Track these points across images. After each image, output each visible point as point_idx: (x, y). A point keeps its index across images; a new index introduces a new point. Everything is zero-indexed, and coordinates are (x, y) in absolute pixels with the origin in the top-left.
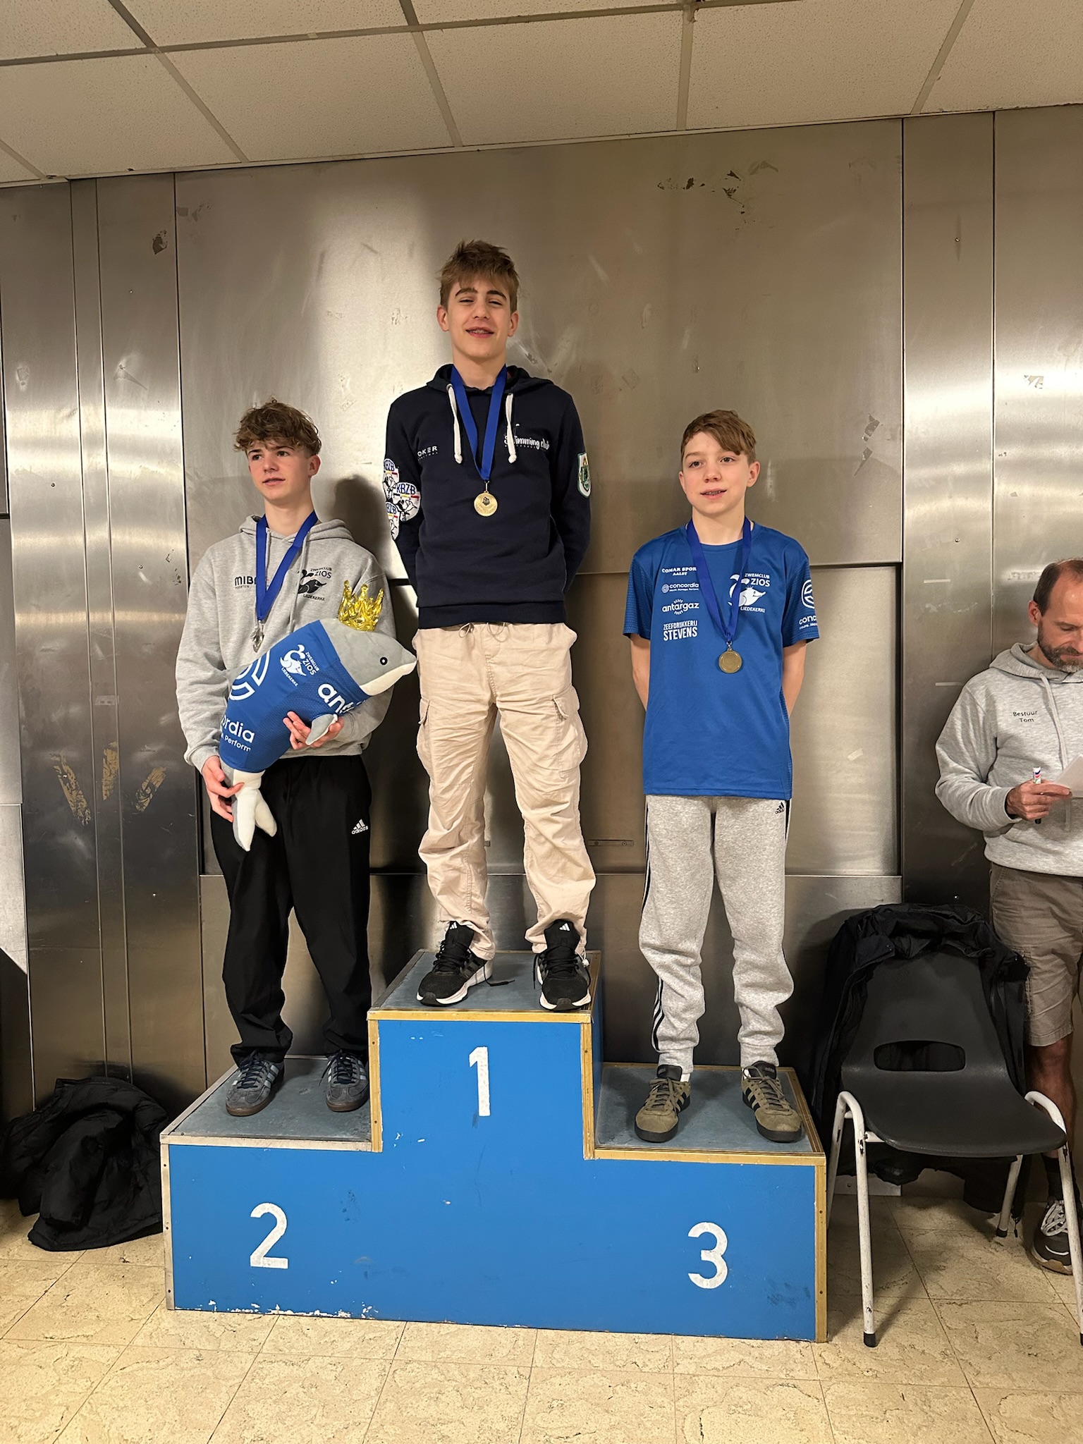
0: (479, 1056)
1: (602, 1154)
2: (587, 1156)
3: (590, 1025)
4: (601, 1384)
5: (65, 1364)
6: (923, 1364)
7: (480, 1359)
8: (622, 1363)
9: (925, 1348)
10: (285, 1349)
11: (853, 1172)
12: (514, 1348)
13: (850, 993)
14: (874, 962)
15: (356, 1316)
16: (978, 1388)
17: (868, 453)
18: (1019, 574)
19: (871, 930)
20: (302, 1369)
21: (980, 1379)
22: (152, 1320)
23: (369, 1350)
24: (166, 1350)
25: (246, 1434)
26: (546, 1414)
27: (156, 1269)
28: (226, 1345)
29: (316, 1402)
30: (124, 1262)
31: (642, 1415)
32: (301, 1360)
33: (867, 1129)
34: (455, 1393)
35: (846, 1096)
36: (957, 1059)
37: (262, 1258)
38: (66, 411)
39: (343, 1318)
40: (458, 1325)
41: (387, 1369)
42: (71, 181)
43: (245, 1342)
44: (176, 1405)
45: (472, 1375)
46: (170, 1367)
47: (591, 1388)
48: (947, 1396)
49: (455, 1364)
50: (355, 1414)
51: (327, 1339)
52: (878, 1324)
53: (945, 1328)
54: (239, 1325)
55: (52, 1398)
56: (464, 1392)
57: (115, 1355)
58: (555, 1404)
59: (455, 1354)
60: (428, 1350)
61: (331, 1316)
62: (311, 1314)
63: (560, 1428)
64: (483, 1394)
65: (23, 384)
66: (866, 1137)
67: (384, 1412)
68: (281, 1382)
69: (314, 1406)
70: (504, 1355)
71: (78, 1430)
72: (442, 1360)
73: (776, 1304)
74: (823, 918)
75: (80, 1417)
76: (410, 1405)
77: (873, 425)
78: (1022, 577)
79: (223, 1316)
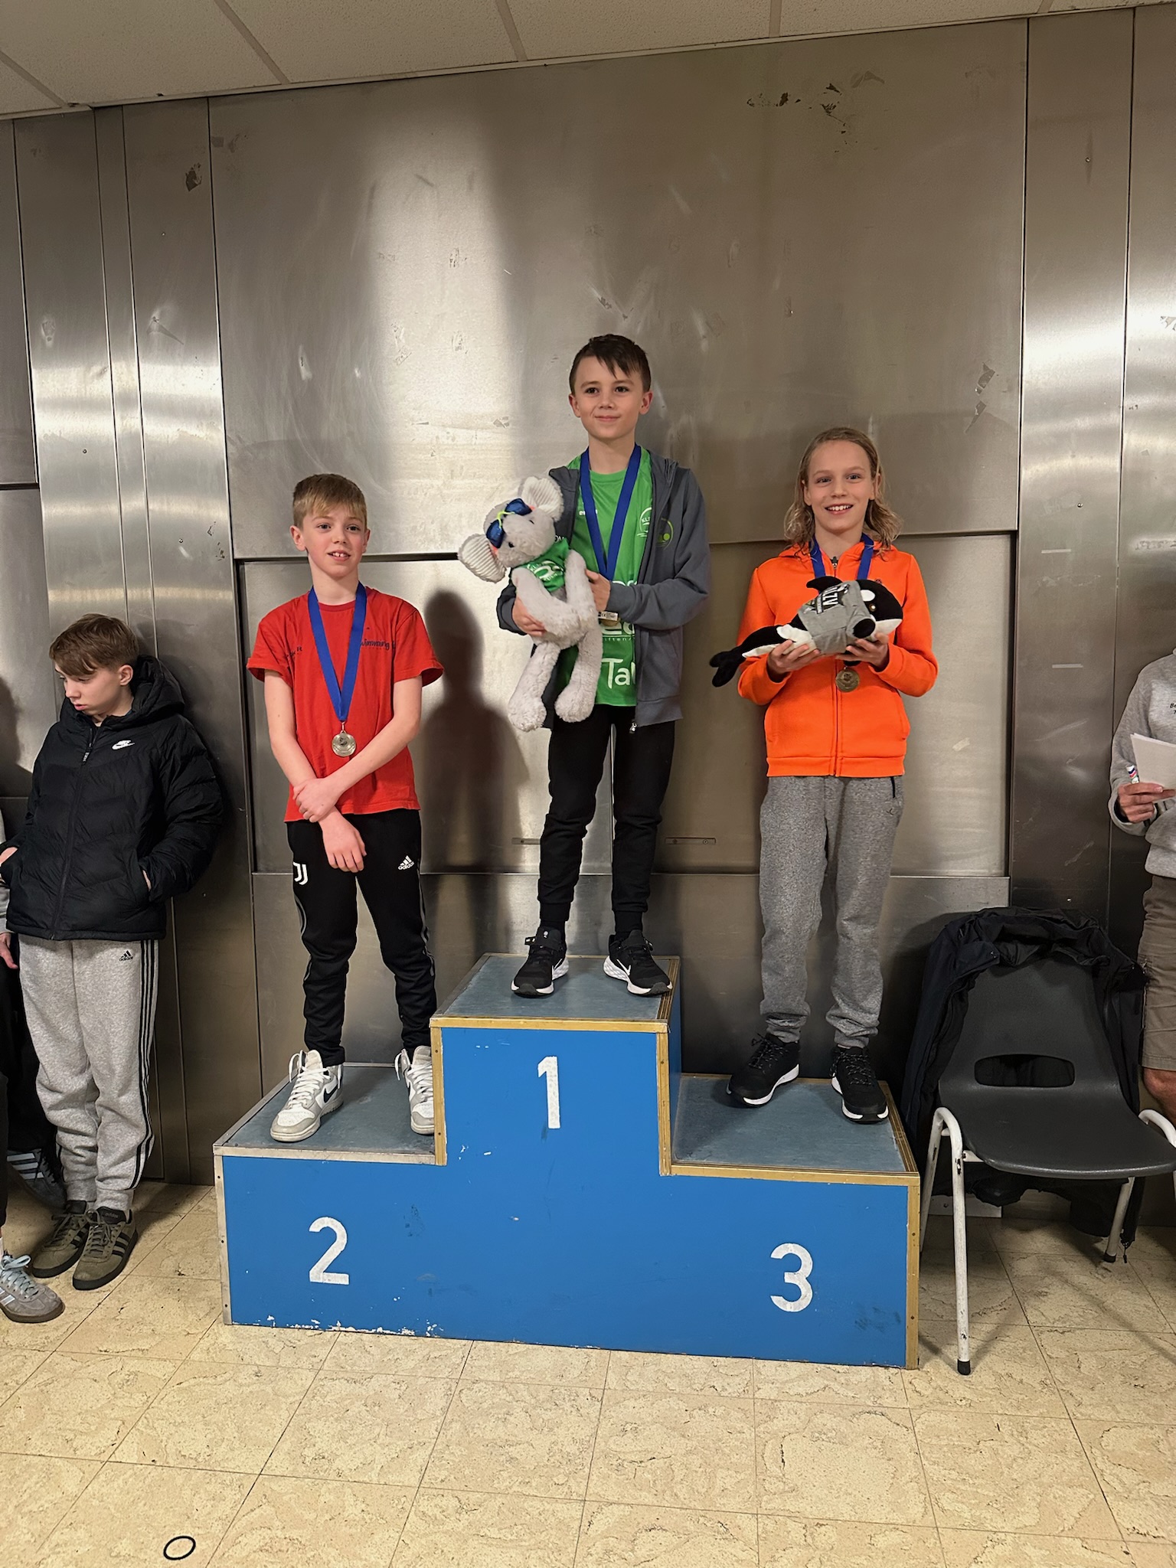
0: (549, 1066)
1: (679, 1170)
2: (664, 1172)
3: (667, 1035)
4: (677, 1408)
5: (119, 1378)
6: (1021, 1394)
7: (550, 1380)
8: (700, 1386)
9: (1023, 1378)
10: (347, 1366)
11: (950, 1193)
12: (586, 1369)
13: (950, 1003)
14: (975, 970)
15: (420, 1334)
16: (1079, 1420)
17: (981, 406)
18: (1148, 543)
19: (975, 935)
20: (365, 1387)
21: (1082, 1410)
22: (209, 1334)
23: (434, 1369)
24: (223, 1366)
25: (306, 1452)
26: (618, 1438)
27: (213, 1282)
28: (287, 1361)
29: (379, 1421)
30: (179, 1275)
31: (720, 1440)
32: (364, 1378)
33: (965, 1148)
34: (524, 1414)
35: (944, 1112)
36: (1065, 1073)
37: (322, 1274)
38: (96, 369)
39: (408, 1335)
40: (527, 1346)
41: (453, 1389)
42: (95, 109)
43: (305, 1358)
44: (235, 1421)
45: (542, 1397)
46: (228, 1383)
47: (667, 1412)
48: (1045, 1427)
49: (524, 1384)
50: (421, 1434)
51: (390, 1357)
52: (974, 1351)
53: (1045, 1356)
54: (299, 1341)
55: (107, 1412)
56: (533, 1413)
57: (172, 1370)
58: (628, 1427)
59: (524, 1374)
60: (496, 1370)
61: (394, 1333)
62: (373, 1331)
63: (633, 1452)
64: (553, 1416)
65: (49, 339)
66: (964, 1157)
67: (450, 1432)
68: (343, 1400)
69: (378, 1425)
70: (576, 1376)
71: (135, 1444)
72: (510, 1380)
73: (864, 1328)
74: (923, 922)
75: (137, 1432)
76: (477, 1426)
77: (988, 374)
78: (1151, 546)
79: (282, 1332)
